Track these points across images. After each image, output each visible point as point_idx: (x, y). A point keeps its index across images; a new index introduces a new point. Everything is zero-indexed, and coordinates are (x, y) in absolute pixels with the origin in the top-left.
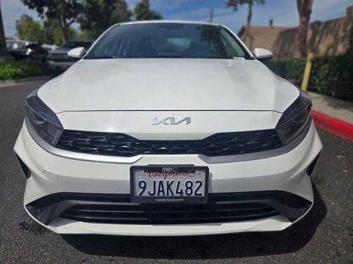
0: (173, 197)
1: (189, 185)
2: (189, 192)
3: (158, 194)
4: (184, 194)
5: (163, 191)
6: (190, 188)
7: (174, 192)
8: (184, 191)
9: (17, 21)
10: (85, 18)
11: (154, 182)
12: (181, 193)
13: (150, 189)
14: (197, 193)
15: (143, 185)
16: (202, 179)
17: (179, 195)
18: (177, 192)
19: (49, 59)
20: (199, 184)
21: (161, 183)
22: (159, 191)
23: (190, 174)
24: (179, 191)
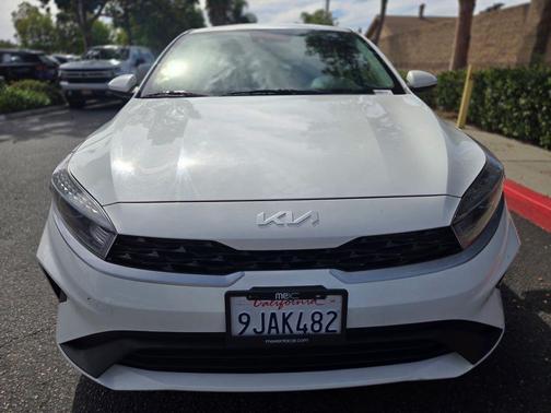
0: (292, 336)
1: (317, 318)
2: (317, 327)
3: (269, 332)
4: (309, 331)
5: (276, 327)
6: (319, 322)
7: (294, 329)
8: (309, 327)
9: (14, 14)
10: (119, 8)
11: (263, 314)
12: (305, 329)
13: (256, 325)
14: (330, 329)
15: (244, 319)
16: (337, 308)
17: (301, 332)
18: (298, 329)
19: (61, 79)
20: (333, 316)
21: (273, 315)
22: (270, 327)
23: (318, 301)
24: (302, 327)
